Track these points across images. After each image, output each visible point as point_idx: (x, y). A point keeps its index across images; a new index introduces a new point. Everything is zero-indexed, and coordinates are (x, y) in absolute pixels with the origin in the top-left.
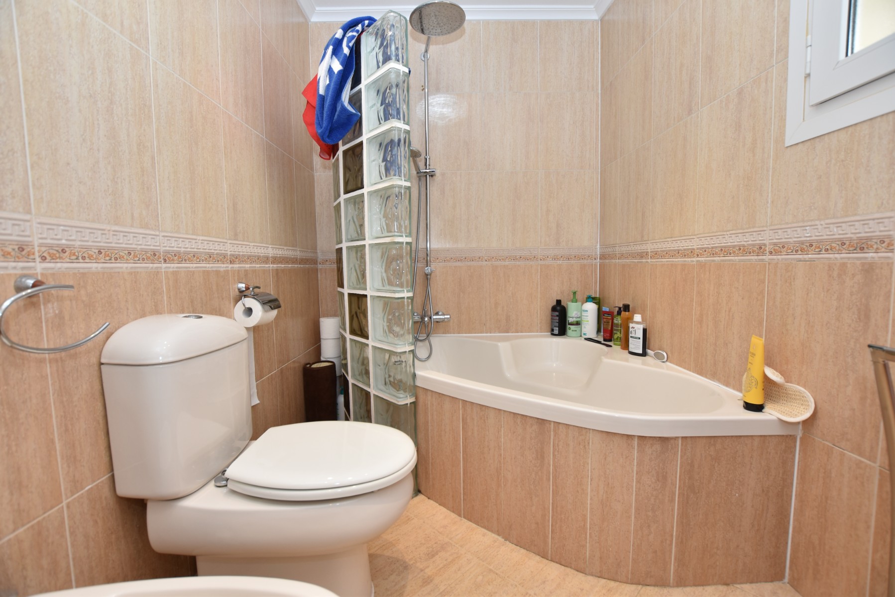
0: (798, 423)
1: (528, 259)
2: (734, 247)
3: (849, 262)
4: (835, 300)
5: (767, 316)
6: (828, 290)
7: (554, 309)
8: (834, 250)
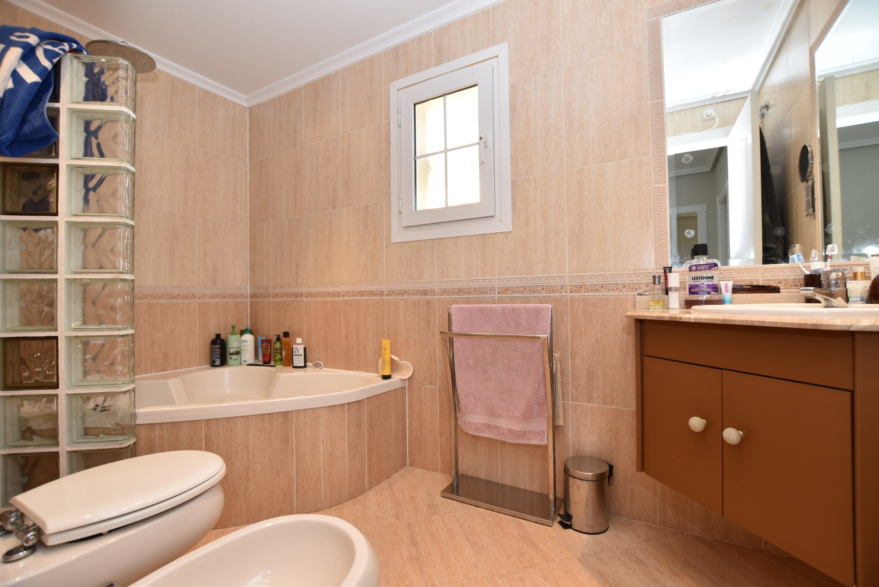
0: (406, 379)
1: (186, 298)
2: (367, 291)
3: (421, 300)
4: (416, 317)
5: (387, 329)
6: (414, 313)
7: (214, 342)
8: (415, 294)
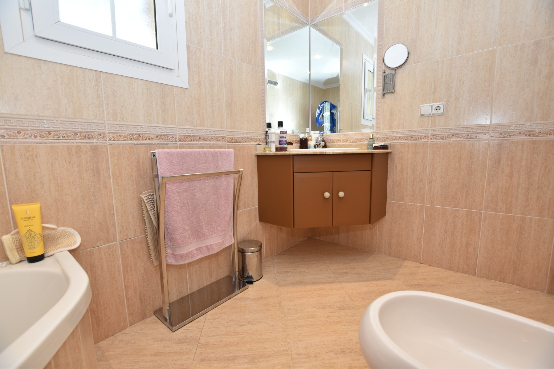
3: (82, 145)
4: (76, 167)
6: (70, 162)
8: (70, 137)
